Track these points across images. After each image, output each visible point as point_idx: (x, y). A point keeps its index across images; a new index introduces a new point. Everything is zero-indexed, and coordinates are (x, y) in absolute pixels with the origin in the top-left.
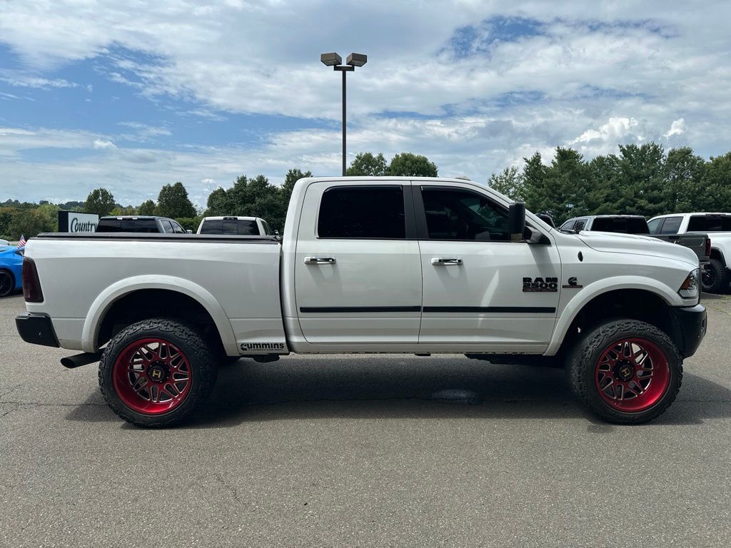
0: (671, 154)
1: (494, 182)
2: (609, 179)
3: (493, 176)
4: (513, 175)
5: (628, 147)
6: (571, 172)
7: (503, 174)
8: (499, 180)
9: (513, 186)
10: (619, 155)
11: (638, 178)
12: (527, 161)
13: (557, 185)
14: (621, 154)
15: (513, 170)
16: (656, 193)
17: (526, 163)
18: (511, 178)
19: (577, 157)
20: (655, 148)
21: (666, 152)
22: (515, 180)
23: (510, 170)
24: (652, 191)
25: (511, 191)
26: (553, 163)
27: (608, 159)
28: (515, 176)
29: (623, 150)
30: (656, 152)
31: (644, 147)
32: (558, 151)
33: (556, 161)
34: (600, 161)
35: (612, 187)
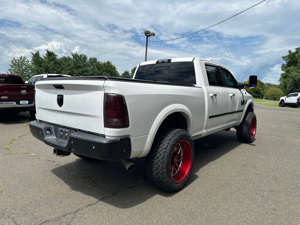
0: (90, 59)
1: (14, 62)
2: (69, 66)
3: (14, 59)
4: (25, 60)
5: (75, 54)
6: (54, 61)
7: (19, 59)
8: (17, 61)
9: (24, 65)
10: (71, 57)
11: (80, 67)
12: (33, 54)
13: (48, 67)
14: (72, 57)
15: (24, 58)
16: (86, 73)
17: (32, 55)
18: (23, 61)
19: (55, 55)
20: (85, 56)
21: (88, 58)
22: (25, 62)
23: (23, 58)
24: (85, 72)
25: (23, 67)
26: (45, 57)
27: (67, 58)
28: (25, 61)
29: (73, 55)
30: (85, 58)
31: (81, 55)
32: (47, 52)
33: (45, 56)
34: (65, 59)
35: (70, 70)
